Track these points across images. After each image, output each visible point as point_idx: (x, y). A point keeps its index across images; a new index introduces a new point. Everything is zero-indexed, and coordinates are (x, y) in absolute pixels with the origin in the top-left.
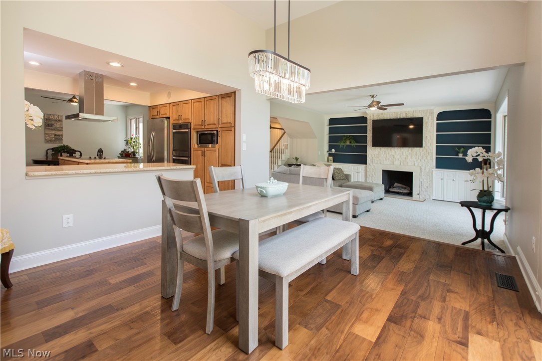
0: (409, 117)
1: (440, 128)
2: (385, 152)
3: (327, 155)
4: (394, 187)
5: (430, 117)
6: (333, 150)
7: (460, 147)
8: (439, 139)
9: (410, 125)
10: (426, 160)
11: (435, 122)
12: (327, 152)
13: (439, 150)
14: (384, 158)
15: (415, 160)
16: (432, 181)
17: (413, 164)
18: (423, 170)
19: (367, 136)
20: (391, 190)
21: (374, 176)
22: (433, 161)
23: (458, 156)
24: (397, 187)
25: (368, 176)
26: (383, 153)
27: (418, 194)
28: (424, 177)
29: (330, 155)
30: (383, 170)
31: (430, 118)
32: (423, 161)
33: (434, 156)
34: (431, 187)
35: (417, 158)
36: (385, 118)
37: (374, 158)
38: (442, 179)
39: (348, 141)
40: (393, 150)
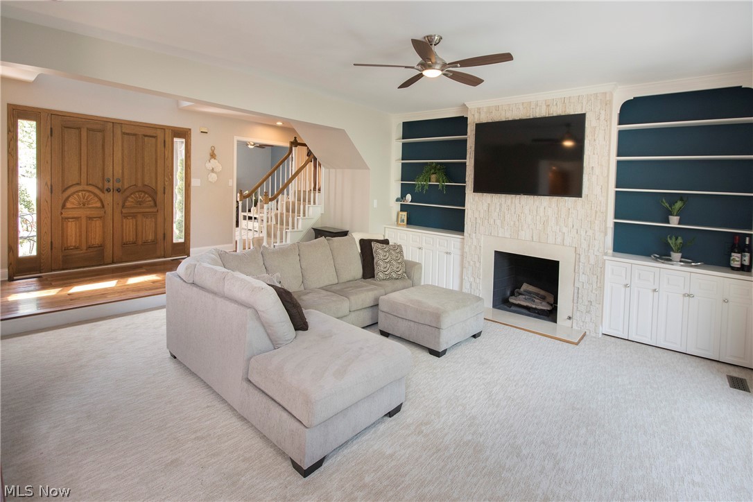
0: (555, 114)
1: (626, 143)
2: (501, 205)
3: (397, 206)
4: (520, 294)
5: (603, 112)
6: (409, 197)
7: (673, 199)
8: (625, 174)
9: (564, 139)
10: (590, 233)
11: (615, 128)
12: (398, 200)
13: (623, 205)
14: (498, 222)
15: (565, 230)
16: (601, 288)
17: (559, 240)
18: (582, 259)
19: (465, 163)
20: (512, 300)
21: (477, 265)
22: (606, 234)
23: (668, 222)
24: (528, 293)
25: (467, 265)
26: (498, 210)
27: (570, 318)
28: (583, 278)
29: (403, 208)
30: (496, 252)
31: (602, 117)
32: (583, 233)
33: (611, 220)
34: (601, 303)
35: (570, 225)
36: (504, 120)
37: (479, 221)
38: (626, 286)
39: (433, 177)
40: (517, 201)
